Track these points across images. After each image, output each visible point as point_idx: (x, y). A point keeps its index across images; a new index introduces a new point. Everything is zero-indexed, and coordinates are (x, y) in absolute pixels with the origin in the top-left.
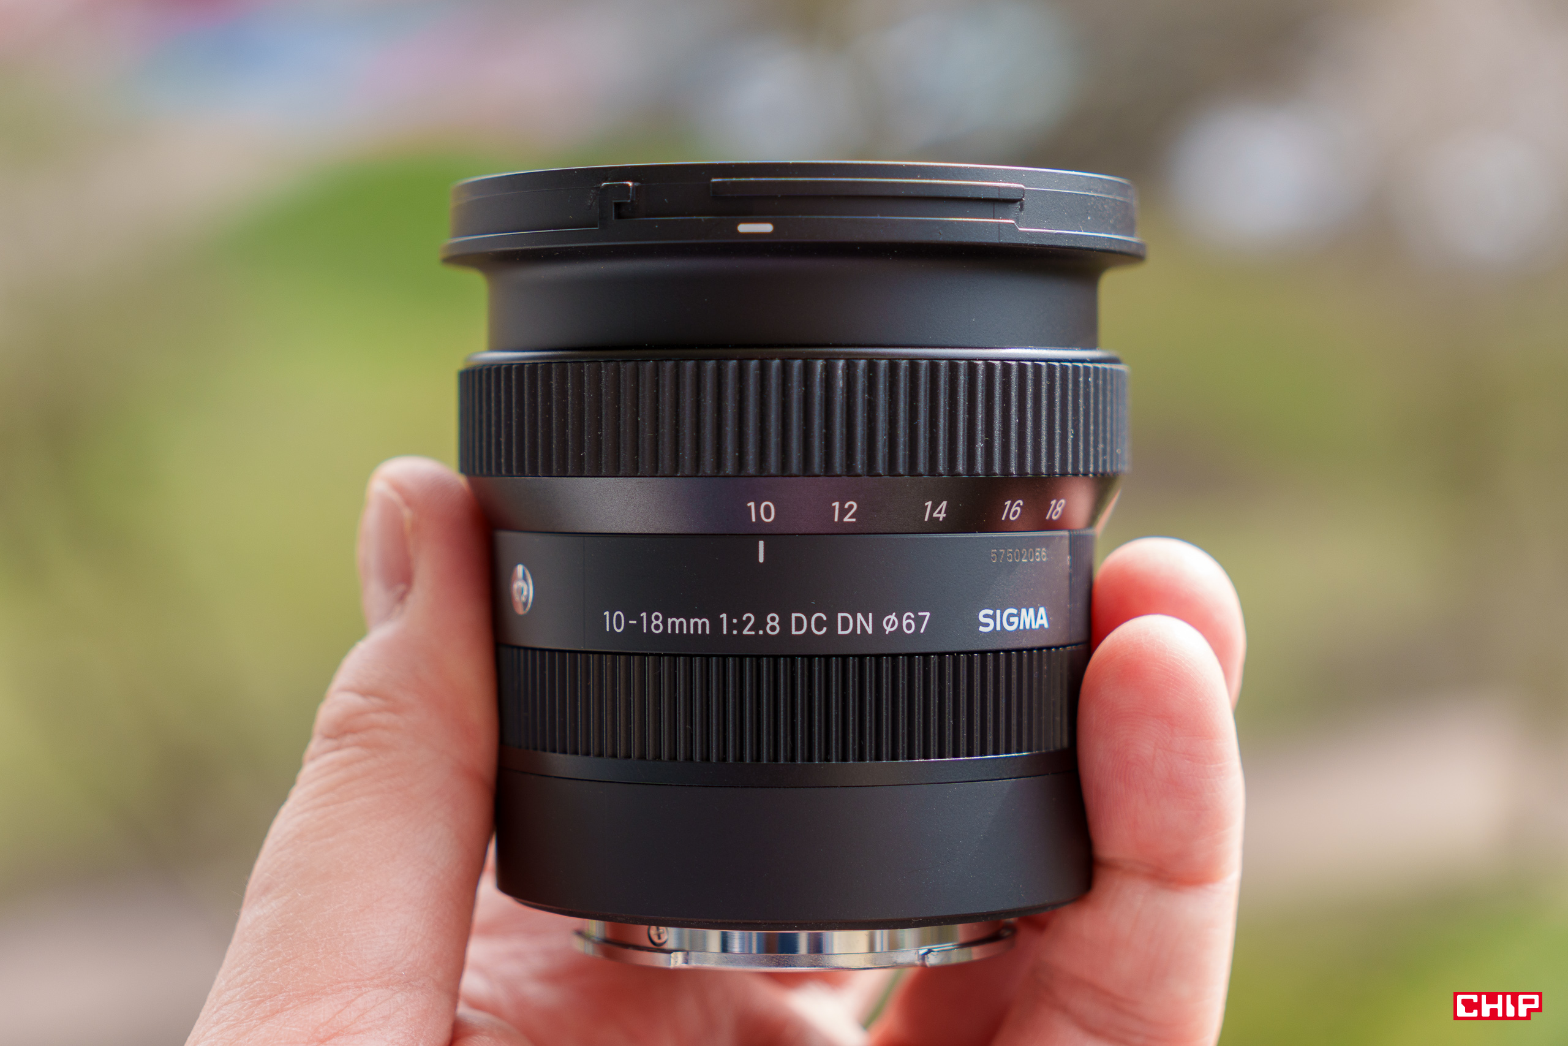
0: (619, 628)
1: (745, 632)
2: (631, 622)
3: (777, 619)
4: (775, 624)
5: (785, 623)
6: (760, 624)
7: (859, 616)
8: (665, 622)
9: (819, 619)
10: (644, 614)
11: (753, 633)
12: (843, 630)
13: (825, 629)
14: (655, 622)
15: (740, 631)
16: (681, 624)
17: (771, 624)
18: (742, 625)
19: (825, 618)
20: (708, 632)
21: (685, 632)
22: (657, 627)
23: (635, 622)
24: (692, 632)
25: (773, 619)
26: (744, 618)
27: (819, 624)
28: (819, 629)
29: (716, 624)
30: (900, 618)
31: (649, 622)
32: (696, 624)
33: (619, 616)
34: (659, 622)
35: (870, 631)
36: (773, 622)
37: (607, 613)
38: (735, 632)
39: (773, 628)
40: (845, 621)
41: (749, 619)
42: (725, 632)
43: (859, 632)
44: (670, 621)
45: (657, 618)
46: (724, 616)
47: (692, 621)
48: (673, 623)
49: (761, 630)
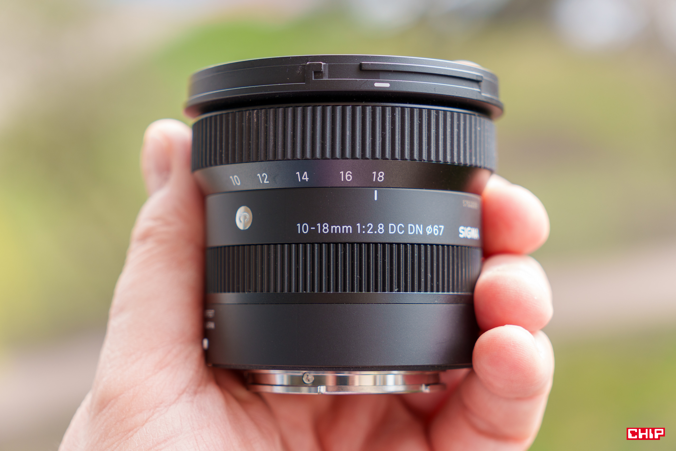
0: (305, 231)
1: (368, 232)
2: (312, 228)
3: (383, 226)
4: (382, 228)
5: (386, 228)
6: (375, 228)
7: (417, 226)
8: (330, 228)
9: (401, 227)
10: (319, 225)
11: (372, 232)
12: (411, 232)
13: (403, 231)
14: (325, 228)
15: (366, 232)
16: (338, 228)
17: (380, 228)
18: (367, 229)
19: (403, 226)
20: (351, 232)
21: (340, 232)
22: (326, 230)
23: (314, 228)
24: (343, 232)
25: (381, 226)
26: (368, 226)
27: (401, 229)
28: (401, 231)
29: (355, 228)
30: (432, 227)
31: (322, 228)
32: (345, 228)
33: (305, 226)
34: (327, 228)
35: (421, 233)
36: (381, 228)
37: (299, 225)
38: (364, 232)
39: (381, 230)
40: (411, 228)
41: (370, 226)
42: (359, 232)
43: (417, 233)
44: (332, 227)
45: (326, 226)
46: (359, 225)
47: (343, 227)
48: (334, 228)
49: (375, 231)
